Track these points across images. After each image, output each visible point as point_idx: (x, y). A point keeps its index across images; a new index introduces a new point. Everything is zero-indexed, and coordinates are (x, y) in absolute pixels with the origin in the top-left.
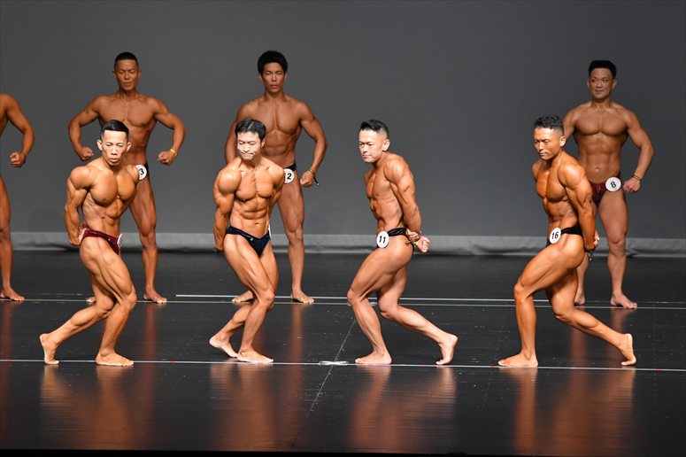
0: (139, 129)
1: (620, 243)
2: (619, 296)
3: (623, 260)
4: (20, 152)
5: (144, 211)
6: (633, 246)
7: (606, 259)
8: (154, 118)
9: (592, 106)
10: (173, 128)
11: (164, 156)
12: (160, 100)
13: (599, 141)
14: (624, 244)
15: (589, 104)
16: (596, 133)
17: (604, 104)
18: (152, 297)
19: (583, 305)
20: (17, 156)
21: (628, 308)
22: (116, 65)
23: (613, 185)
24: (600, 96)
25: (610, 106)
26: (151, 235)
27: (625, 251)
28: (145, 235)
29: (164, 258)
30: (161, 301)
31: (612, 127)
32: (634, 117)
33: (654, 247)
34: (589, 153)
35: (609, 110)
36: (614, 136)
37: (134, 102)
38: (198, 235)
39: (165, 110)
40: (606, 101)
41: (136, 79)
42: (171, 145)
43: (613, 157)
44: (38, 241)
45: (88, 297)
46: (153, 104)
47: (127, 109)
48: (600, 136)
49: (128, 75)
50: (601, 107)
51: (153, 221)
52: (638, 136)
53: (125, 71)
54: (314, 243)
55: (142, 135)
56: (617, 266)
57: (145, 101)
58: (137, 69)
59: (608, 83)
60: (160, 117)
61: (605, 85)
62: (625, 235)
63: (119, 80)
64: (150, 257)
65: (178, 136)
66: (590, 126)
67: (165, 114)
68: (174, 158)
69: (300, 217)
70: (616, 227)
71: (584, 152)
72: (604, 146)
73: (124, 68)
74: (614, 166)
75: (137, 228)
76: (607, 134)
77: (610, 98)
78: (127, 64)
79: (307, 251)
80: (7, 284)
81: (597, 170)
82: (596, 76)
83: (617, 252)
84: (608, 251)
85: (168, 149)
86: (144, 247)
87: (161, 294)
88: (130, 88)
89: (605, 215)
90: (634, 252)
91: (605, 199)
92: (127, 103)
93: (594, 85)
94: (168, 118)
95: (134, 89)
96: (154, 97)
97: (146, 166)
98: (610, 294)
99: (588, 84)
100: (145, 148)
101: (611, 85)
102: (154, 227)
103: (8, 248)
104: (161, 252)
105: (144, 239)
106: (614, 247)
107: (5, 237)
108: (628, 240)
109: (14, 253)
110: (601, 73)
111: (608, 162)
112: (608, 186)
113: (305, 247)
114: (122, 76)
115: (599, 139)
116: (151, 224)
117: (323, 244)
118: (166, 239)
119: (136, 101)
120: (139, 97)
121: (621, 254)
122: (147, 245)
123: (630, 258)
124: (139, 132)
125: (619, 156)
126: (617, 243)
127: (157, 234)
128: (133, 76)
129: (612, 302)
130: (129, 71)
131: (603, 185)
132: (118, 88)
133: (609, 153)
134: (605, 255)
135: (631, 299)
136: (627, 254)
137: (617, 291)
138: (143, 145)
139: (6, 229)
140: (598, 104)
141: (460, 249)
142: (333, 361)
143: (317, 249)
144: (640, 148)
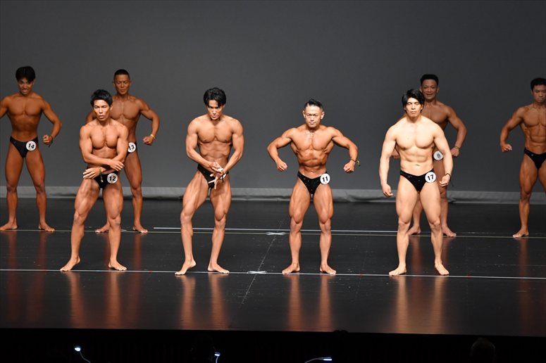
1: (444, 193)
2: (445, 229)
3: (445, 205)
4: (50, 136)
5: (134, 173)
6: (453, 196)
8: (140, 113)
10: (152, 120)
11: (147, 139)
12: (143, 101)
17: (432, 103)
18: (138, 229)
19: (420, 234)
20: (47, 137)
21: (450, 237)
22: (115, 78)
23: (439, 156)
24: (430, 97)
25: (435, 104)
26: (138, 189)
28: (134, 188)
29: (148, 203)
30: (144, 231)
31: (438, 117)
32: (452, 110)
33: (467, 197)
35: (435, 106)
36: (440, 123)
37: (127, 102)
38: (168, 188)
39: (147, 108)
40: (434, 101)
41: (128, 87)
42: (151, 133)
44: (64, 193)
45: (96, 229)
46: (138, 102)
47: (122, 107)
49: (123, 85)
50: (430, 105)
51: (140, 179)
52: (455, 121)
53: (121, 82)
54: (245, 194)
57: (134, 101)
58: (129, 80)
59: (435, 89)
60: (144, 112)
61: (433, 90)
63: (117, 88)
64: (138, 203)
65: (155, 125)
67: (147, 111)
68: (153, 140)
73: (121, 80)
75: (129, 184)
78: (122, 77)
80: (43, 221)
82: (427, 85)
86: (134, 196)
87: (144, 228)
88: (124, 93)
90: (453, 200)
92: (123, 104)
93: (426, 90)
94: (149, 113)
95: (127, 93)
97: (136, 144)
101: (436, 91)
102: (140, 183)
103: (43, 197)
104: (145, 199)
105: (134, 191)
107: (42, 191)
109: (47, 200)
110: (430, 82)
112: (435, 157)
114: (119, 85)
117: (251, 194)
118: (148, 191)
121: (444, 201)
122: (136, 195)
128: (126, 85)
130: (124, 82)
135: (453, 230)
136: (449, 201)
139: (42, 185)
141: (340, 198)
142: (257, 271)
143: (246, 198)
144: (457, 130)
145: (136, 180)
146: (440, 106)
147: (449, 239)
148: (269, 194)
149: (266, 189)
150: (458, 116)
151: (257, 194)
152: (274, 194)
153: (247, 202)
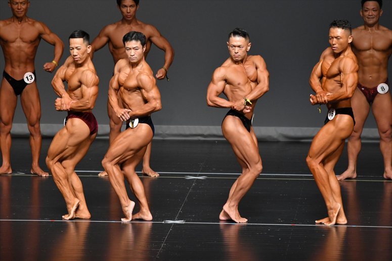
0: (29, 45)
1: (388, 132)
2: (389, 172)
3: (390, 145)
5: (32, 108)
8: (39, 37)
9: (365, 29)
10: (54, 45)
11: (48, 66)
13: (372, 56)
14: (391, 133)
15: (363, 27)
16: (369, 49)
17: (374, 28)
18: (37, 172)
23: (383, 89)
24: (371, 22)
25: (378, 29)
26: (36, 126)
28: (31, 125)
30: (45, 175)
31: (381, 44)
34: (364, 65)
35: (378, 32)
36: (383, 51)
37: (25, 25)
39: (48, 31)
40: (376, 25)
42: (53, 59)
43: (382, 69)
46: (38, 26)
47: (19, 30)
48: (372, 51)
49: (20, 6)
50: (372, 30)
51: (39, 115)
53: (17, 3)
54: (161, 132)
55: (31, 50)
56: (387, 149)
57: (33, 24)
59: (377, 12)
61: (375, 13)
62: (391, 126)
64: (36, 142)
65: (58, 51)
67: (49, 35)
72: (375, 59)
74: (384, 75)
76: (377, 50)
77: (378, 23)
81: (371, 78)
82: (368, 7)
85: (51, 61)
86: (31, 134)
87: (44, 170)
88: (22, 15)
91: (377, 100)
92: (19, 26)
93: (366, 14)
94: (51, 37)
95: (25, 15)
96: (40, 22)
97: (34, 73)
99: (361, 14)
100: (34, 59)
101: (379, 14)
102: (39, 120)
105: (32, 128)
106: (383, 135)
110: (371, 4)
111: (378, 71)
112: (379, 90)
115: (371, 54)
116: (37, 118)
117: (168, 132)
120: (29, 21)
122: (34, 133)
124: (29, 48)
125: (386, 68)
126: (385, 132)
127: (41, 125)
128: (24, 7)
129: (385, 177)
130: (21, 3)
131: (375, 89)
132: (12, 15)
133: (380, 65)
137: (388, 168)
138: (32, 57)
140: (369, 28)
141: (270, 137)
142: (174, 220)
143: (163, 137)
145: (34, 116)
146: (384, 30)
148: (188, 133)
149: (185, 126)
151: (175, 132)
152: (194, 132)
153: (163, 141)
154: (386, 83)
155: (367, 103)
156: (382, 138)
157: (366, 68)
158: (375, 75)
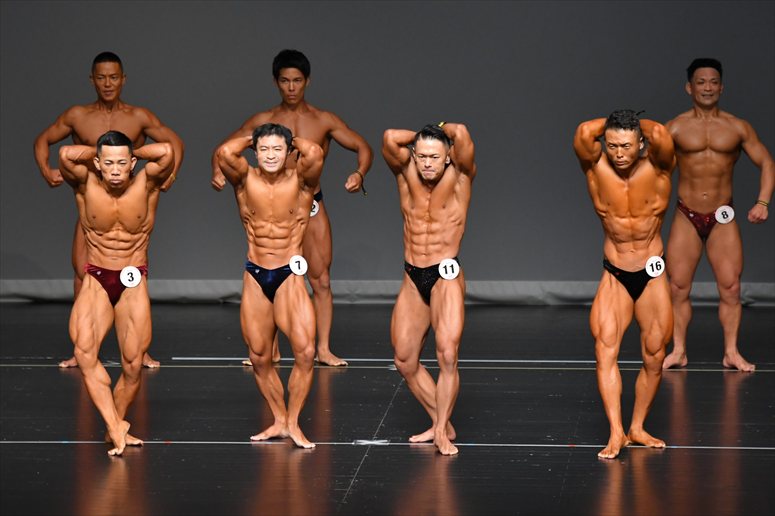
1: (734, 288)
2: (733, 356)
3: (737, 310)
6: (747, 293)
7: (716, 310)
8: (143, 133)
9: (696, 115)
14: (739, 289)
15: (690, 114)
16: (703, 149)
17: (711, 113)
21: (743, 371)
22: (94, 69)
23: (725, 215)
24: (709, 101)
25: (718, 115)
27: (740, 298)
30: (153, 365)
31: (722, 140)
32: (749, 127)
34: (694, 175)
35: (719, 120)
36: (727, 153)
38: (199, 282)
39: (156, 123)
40: (715, 109)
41: (120, 85)
43: (724, 181)
46: (140, 115)
48: (709, 153)
49: (109, 81)
50: (706, 117)
52: (755, 150)
53: (105, 76)
54: (347, 292)
56: (731, 317)
57: (131, 113)
58: (121, 73)
59: (717, 85)
60: (150, 131)
61: (714, 88)
62: (740, 277)
63: (97, 88)
66: (694, 141)
67: (157, 128)
69: (327, 261)
70: (728, 268)
71: (686, 174)
72: (713, 166)
73: (105, 73)
74: (726, 192)
76: (717, 151)
78: (108, 67)
79: (336, 301)
81: (705, 197)
83: (730, 300)
84: (719, 299)
87: (154, 357)
89: (714, 254)
90: (750, 300)
91: (715, 233)
92: (109, 116)
93: (700, 88)
95: (118, 98)
96: (142, 107)
98: (722, 353)
101: (720, 88)
106: (726, 294)
108: (743, 285)
110: (707, 73)
111: (718, 186)
112: (719, 217)
113: (333, 297)
114: (101, 83)
115: (706, 158)
117: (357, 292)
119: (119, 112)
120: (124, 107)
121: (735, 302)
123: (745, 307)
125: (731, 181)
126: (730, 288)
128: (116, 83)
129: (725, 364)
130: (111, 76)
131: (712, 216)
132: (96, 98)
133: (720, 175)
134: (715, 304)
136: (743, 302)
137: (731, 349)
141: (531, 298)
142: (371, 439)
143: (350, 299)
144: (759, 167)
146: (726, 119)
147: (742, 376)
150: (761, 139)
151: (372, 291)
153: (352, 306)
154: (730, 204)
155: (698, 238)
156: (724, 297)
157: (697, 181)
158: (712, 192)
